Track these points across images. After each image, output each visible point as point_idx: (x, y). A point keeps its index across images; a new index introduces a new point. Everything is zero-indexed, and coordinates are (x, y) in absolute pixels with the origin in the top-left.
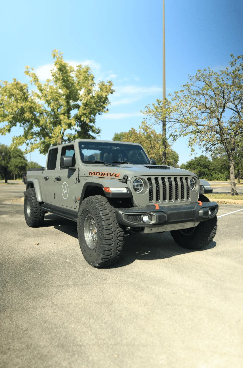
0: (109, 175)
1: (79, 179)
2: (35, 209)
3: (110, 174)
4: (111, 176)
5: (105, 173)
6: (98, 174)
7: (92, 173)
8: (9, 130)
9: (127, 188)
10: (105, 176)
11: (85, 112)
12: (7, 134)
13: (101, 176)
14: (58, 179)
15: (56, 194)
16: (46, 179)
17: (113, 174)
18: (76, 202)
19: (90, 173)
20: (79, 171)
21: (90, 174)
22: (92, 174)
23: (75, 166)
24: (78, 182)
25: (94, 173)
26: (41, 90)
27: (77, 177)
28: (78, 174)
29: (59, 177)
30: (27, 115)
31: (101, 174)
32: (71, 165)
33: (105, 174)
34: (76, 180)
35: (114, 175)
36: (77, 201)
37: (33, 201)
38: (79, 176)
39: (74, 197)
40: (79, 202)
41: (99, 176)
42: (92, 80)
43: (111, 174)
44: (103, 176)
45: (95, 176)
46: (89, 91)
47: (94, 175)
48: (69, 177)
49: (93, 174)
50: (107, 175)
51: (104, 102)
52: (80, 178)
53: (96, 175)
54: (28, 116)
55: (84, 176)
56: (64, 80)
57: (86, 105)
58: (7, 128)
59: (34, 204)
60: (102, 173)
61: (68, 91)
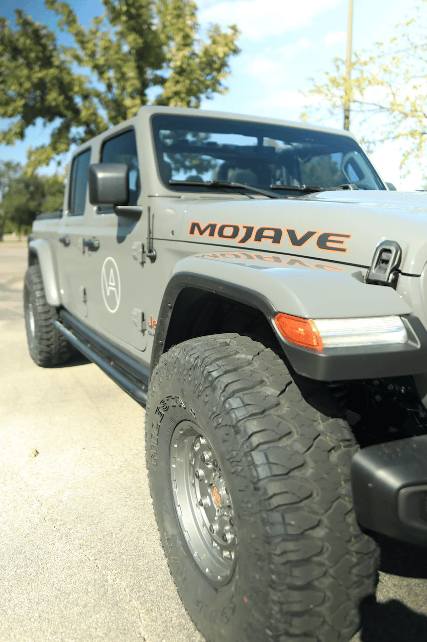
0: (285, 237)
1: (150, 251)
2: (44, 323)
3: (291, 233)
4: (296, 242)
5: (261, 230)
6: (228, 231)
7: (202, 228)
8: (21, 135)
9: (406, 316)
10: (266, 244)
11: (179, 87)
12: (18, 142)
13: (243, 241)
14: (91, 246)
15: (87, 292)
16: (65, 242)
17: (310, 234)
18: (143, 331)
19: (195, 226)
20: (151, 219)
21: (192, 232)
22: (201, 233)
23: (139, 201)
24: (148, 260)
25: (213, 227)
26: (82, 43)
27: (146, 243)
28: (150, 232)
29: (94, 238)
30: (53, 97)
31: (242, 233)
32: (123, 197)
33: (266, 233)
34: (144, 252)
35: (314, 240)
36: (148, 329)
37: (39, 303)
38: (151, 239)
39: (137, 312)
40: (153, 331)
41: (235, 242)
42: (193, 14)
43: (299, 236)
44: (251, 243)
45: (216, 239)
46: (187, 41)
47: (212, 234)
48: (121, 239)
49: (208, 232)
50: (277, 239)
51: (219, 70)
52: (156, 245)
53: (221, 234)
54: (55, 100)
55: (171, 237)
56: (130, 16)
57: (181, 71)
58: (18, 130)
59: (40, 309)
60: (249, 230)
61: (140, 41)
